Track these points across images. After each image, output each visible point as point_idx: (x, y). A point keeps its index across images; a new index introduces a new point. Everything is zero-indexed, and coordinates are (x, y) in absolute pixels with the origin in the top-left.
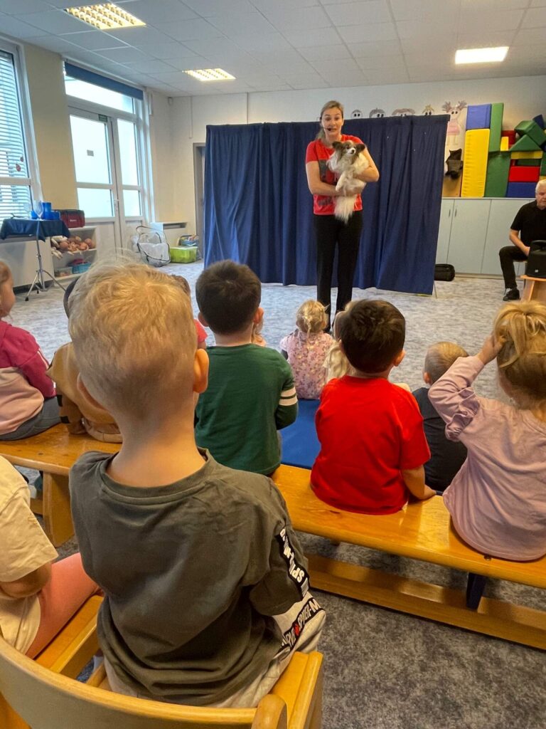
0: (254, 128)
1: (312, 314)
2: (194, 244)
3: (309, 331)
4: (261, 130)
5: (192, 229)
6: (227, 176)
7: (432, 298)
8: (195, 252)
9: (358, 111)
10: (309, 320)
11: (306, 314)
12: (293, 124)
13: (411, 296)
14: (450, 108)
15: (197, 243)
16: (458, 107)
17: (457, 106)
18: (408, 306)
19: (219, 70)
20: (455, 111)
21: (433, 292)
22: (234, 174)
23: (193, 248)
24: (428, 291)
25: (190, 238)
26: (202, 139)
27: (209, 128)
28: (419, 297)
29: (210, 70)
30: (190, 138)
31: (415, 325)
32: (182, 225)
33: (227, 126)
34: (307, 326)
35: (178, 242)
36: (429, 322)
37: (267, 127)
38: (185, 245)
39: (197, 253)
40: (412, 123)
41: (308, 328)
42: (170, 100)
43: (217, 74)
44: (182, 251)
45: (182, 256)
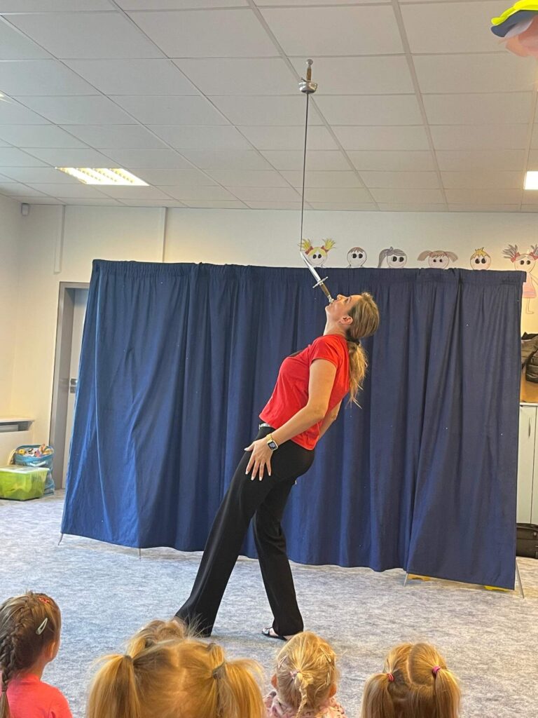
0: (182, 270)
1: (310, 668)
2: (44, 463)
3: (302, 705)
4: (193, 273)
5: (41, 435)
6: (127, 346)
7: (515, 595)
8: (44, 479)
9: (358, 249)
10: (306, 683)
11: (298, 667)
12: (252, 269)
13: (472, 590)
14: (517, 255)
15: (47, 460)
16: (531, 254)
17: (528, 252)
18: (470, 614)
19: (122, 171)
20: (525, 260)
21: (517, 583)
22: (138, 345)
23: (39, 471)
24: (505, 580)
25: (35, 450)
26: (83, 276)
27: (97, 264)
28: (489, 594)
29: (105, 170)
30: (56, 273)
31: (494, 661)
32: (22, 426)
33: (133, 264)
34: (298, 694)
35: (10, 457)
36: (519, 651)
37: (204, 270)
38: (24, 465)
39: (47, 481)
40: (460, 281)
41: (299, 700)
42: (25, 207)
43: (116, 177)
44: (18, 477)
45: (16, 487)
